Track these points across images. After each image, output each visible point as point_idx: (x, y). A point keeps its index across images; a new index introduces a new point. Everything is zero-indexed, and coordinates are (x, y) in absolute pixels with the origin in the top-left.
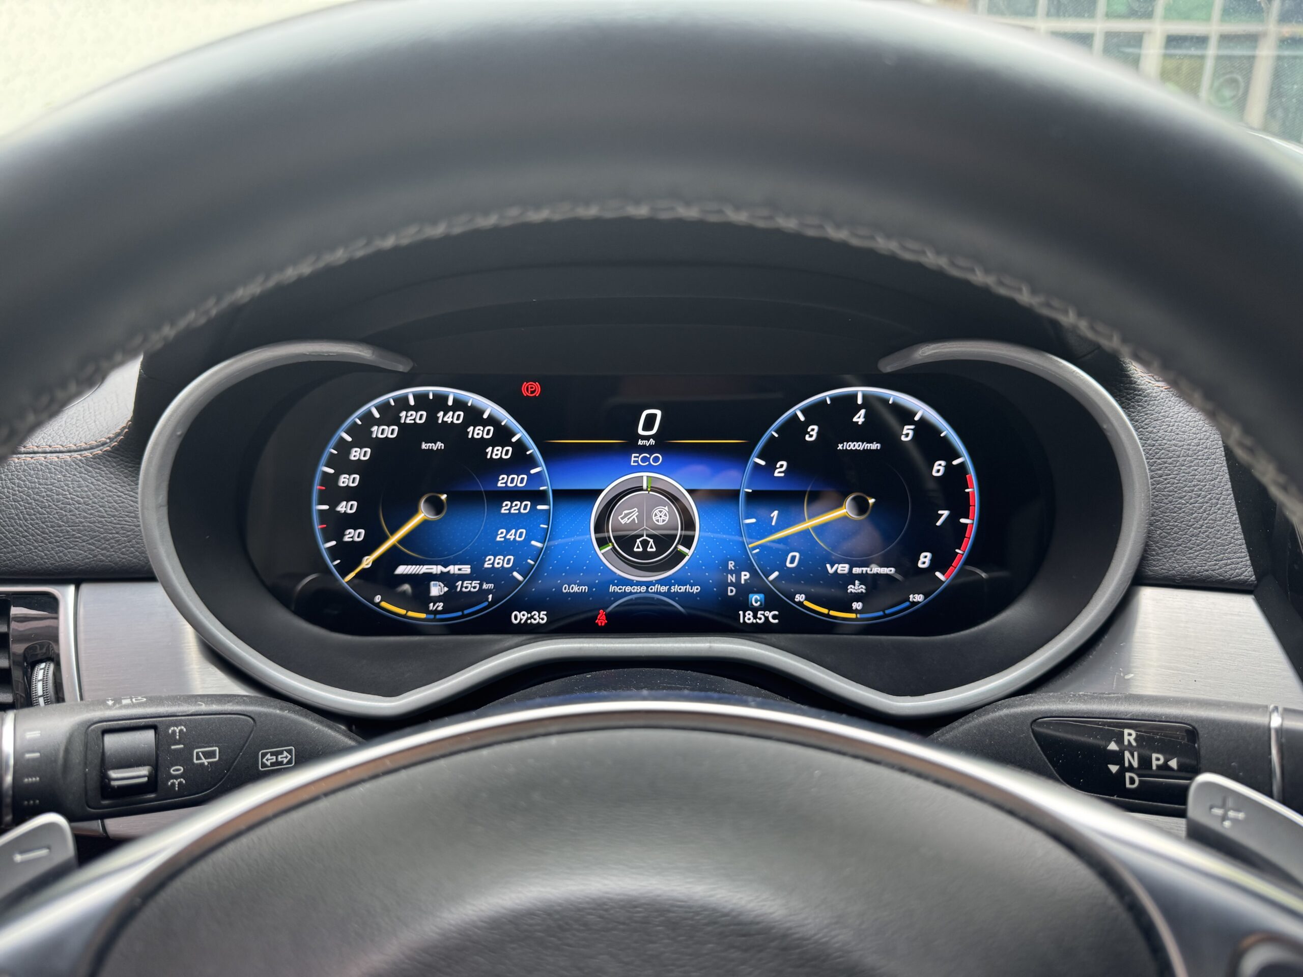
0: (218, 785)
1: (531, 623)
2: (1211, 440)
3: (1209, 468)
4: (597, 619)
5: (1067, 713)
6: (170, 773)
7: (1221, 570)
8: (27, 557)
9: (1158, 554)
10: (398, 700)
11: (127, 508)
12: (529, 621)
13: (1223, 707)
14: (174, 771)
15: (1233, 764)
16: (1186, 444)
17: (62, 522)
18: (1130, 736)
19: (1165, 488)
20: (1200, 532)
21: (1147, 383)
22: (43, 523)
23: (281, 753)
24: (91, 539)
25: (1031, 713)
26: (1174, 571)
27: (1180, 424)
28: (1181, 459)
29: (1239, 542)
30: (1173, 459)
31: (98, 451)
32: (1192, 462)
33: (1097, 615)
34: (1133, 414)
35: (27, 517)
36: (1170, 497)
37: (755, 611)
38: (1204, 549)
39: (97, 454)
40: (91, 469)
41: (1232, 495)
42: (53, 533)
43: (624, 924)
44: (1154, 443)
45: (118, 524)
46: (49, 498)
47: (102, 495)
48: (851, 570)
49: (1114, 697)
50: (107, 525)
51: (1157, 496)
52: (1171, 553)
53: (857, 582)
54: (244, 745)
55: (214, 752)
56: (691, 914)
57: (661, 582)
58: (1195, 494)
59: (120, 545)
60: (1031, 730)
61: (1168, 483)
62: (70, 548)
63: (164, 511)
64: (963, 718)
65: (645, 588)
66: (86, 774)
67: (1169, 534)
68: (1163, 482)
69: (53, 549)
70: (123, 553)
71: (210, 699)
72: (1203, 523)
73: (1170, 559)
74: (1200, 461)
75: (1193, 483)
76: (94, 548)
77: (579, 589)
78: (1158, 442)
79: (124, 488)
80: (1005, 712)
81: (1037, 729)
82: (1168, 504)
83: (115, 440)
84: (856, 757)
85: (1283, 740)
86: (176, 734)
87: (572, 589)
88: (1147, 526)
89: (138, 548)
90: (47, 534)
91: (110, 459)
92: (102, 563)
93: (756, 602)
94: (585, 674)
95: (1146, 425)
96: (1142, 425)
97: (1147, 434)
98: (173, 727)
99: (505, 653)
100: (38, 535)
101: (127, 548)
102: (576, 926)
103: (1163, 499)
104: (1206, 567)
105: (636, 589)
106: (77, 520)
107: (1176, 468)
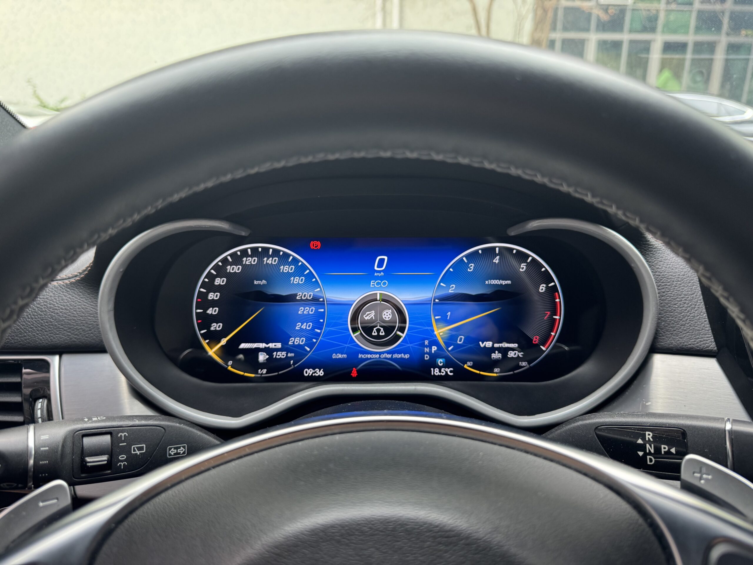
0: (145, 466)
1: (315, 375)
2: (691, 272)
3: (690, 288)
4: (351, 373)
5: (614, 423)
6: (118, 458)
7: (698, 344)
8: (33, 339)
9: (663, 336)
10: (241, 419)
11: (89, 311)
12: (314, 375)
13: (700, 419)
14: (121, 458)
15: (706, 450)
16: (677, 275)
17: (53, 319)
18: (649, 435)
19: (666, 299)
20: (686, 323)
21: (655, 241)
22: (42, 320)
23: (180, 447)
24: (69, 329)
25: (594, 424)
26: (672, 345)
27: (674, 264)
28: (675, 283)
29: (707, 329)
30: (670, 283)
31: (73, 280)
32: (680, 284)
33: (631, 370)
34: (648, 258)
35: (33, 317)
36: (669, 304)
37: (440, 368)
38: (688, 333)
39: (72, 282)
40: (69, 290)
41: (703, 303)
42: (47, 326)
43: (382, 531)
44: (660, 274)
45: (84, 321)
46: (45, 306)
47: (75, 305)
48: (493, 345)
49: (640, 414)
50: (78, 322)
51: (662, 303)
52: (670, 335)
53: (497, 352)
54: (159, 444)
55: (143, 447)
56: (418, 526)
57: (388, 352)
58: (683, 302)
59: (85, 332)
60: (595, 433)
61: (668, 296)
62: (57, 334)
63: (112, 313)
64: (557, 427)
65: (379, 355)
66: (73, 459)
67: (669, 324)
68: (665, 296)
69: (47, 335)
70: (86, 337)
71: (140, 418)
72: (688, 318)
73: (670, 338)
74: (685, 284)
75: (682, 296)
76: (70, 334)
77: (342, 356)
78: (662, 273)
79: (88, 301)
80: (580, 423)
81: (598, 432)
82: (668, 308)
83: (83, 274)
84: (501, 445)
85: (733, 437)
86: (122, 437)
87: (338, 356)
88: (656, 320)
89: (95, 334)
90: (44, 326)
91: (80, 284)
92: (75, 343)
93: (441, 363)
94: (347, 404)
95: (655, 264)
96: (653, 264)
97: (656, 269)
98: (121, 433)
99: (301, 392)
100: (39, 327)
101: (89, 334)
102: (357, 533)
103: (665, 305)
104: (690, 343)
105: (374, 356)
106: (61, 319)
107: (672, 288)
